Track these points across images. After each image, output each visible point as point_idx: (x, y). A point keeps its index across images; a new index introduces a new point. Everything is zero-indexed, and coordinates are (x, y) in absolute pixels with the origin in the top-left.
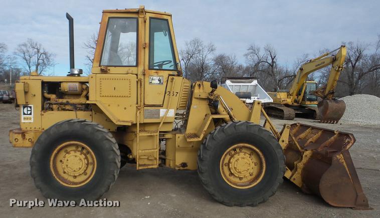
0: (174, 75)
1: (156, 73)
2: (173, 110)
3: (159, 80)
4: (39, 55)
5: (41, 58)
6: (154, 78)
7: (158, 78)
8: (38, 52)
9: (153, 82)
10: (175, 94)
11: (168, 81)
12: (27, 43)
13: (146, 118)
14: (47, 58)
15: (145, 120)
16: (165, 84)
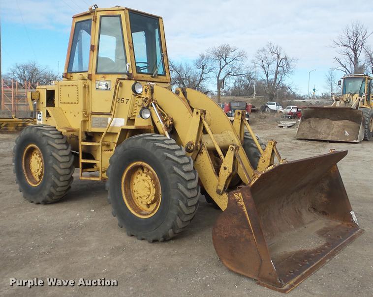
0: (124, 79)
1: (104, 77)
2: (123, 119)
3: (106, 86)
4: (279, 61)
5: (281, 65)
6: (101, 83)
7: (105, 83)
8: (278, 57)
9: (100, 87)
10: (125, 101)
11: (116, 86)
12: (266, 48)
13: (94, 127)
14: (288, 64)
15: (92, 128)
16: (113, 90)
